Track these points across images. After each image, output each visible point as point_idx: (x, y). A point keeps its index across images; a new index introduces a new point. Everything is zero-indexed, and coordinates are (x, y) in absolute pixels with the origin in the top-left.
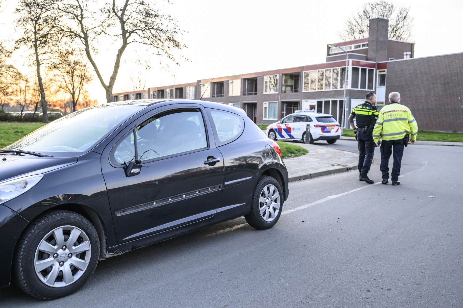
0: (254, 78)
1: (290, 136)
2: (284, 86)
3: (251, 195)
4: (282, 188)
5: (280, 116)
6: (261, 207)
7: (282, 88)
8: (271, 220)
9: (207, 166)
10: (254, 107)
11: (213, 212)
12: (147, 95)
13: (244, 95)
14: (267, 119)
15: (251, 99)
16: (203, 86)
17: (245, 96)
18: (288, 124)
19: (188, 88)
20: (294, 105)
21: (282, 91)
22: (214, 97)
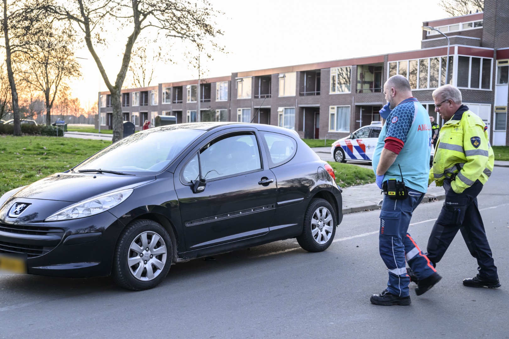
0: (315, 70)
1: (364, 156)
2: (359, 82)
3: (303, 216)
4: (335, 212)
5: (354, 127)
6: (313, 229)
7: (356, 85)
8: (323, 243)
9: (261, 186)
10: (315, 113)
11: (266, 230)
12: (157, 93)
13: (301, 95)
14: (335, 131)
15: (310, 102)
16: (241, 81)
17: (303, 97)
18: (361, 140)
19: (218, 84)
20: (374, 110)
21: (357, 90)
22: (257, 97)
